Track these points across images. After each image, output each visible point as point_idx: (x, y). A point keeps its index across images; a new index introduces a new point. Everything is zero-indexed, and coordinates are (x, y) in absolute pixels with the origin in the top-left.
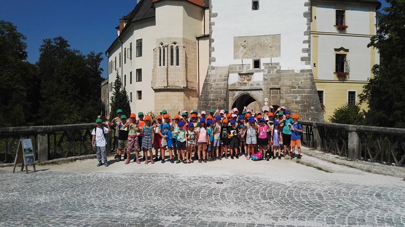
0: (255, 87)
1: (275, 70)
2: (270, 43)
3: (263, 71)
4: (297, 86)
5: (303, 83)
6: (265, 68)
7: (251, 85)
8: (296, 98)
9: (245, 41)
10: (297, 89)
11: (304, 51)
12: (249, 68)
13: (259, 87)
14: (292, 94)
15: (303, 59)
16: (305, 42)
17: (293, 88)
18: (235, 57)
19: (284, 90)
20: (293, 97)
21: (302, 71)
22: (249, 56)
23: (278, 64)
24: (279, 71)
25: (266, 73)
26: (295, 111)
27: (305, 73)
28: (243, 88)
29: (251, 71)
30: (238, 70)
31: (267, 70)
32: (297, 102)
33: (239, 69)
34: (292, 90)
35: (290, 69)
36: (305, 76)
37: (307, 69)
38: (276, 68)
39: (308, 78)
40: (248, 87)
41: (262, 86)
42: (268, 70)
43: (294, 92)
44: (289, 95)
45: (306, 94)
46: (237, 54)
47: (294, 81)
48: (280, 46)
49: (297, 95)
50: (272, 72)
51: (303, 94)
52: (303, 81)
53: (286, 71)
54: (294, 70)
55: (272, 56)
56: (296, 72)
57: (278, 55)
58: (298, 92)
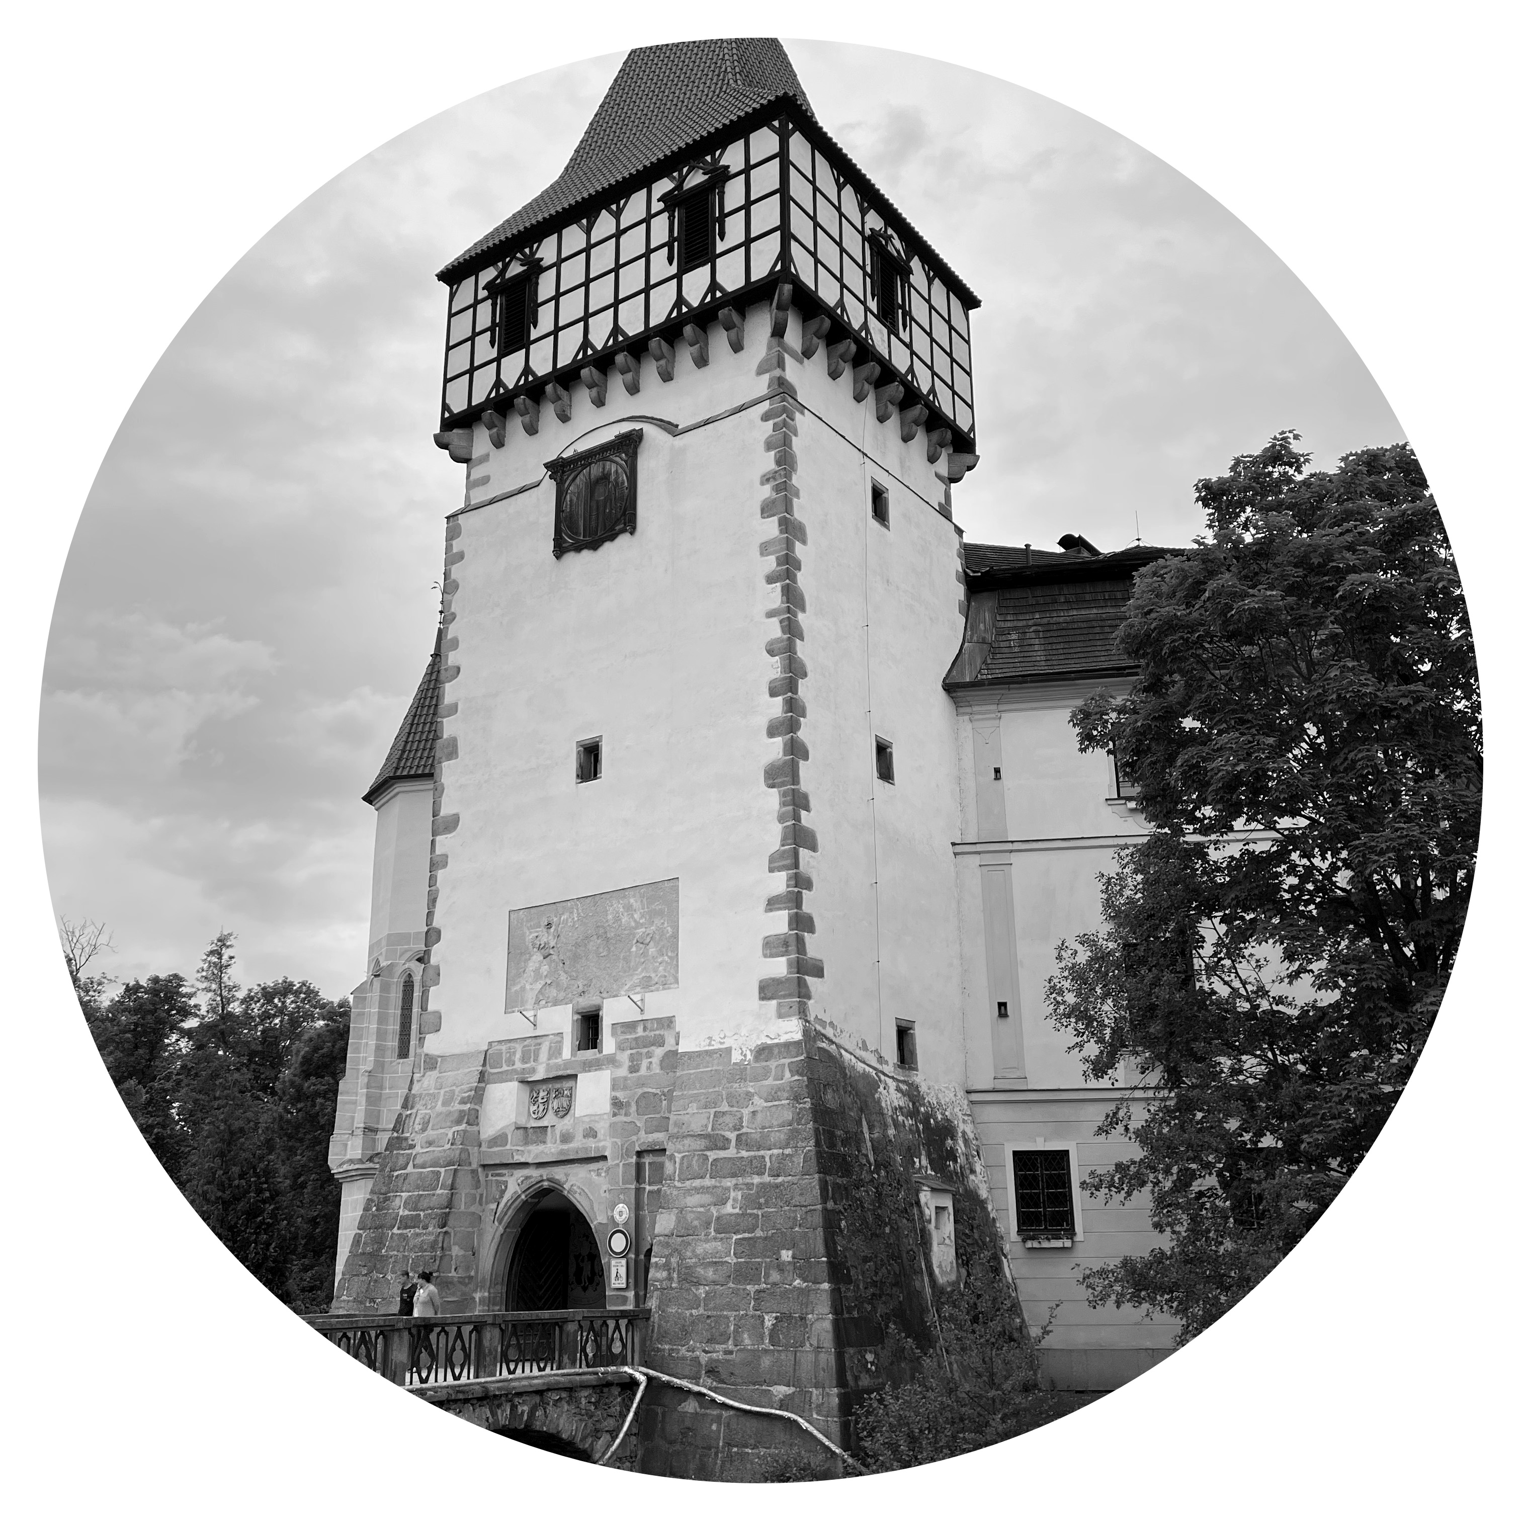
0: (579, 1145)
1: (659, 1052)
2: (638, 925)
3: (611, 1061)
4: (732, 1136)
5: (759, 1117)
6: (620, 1047)
7: (566, 1138)
8: (724, 1202)
9: (549, 925)
10: (731, 1152)
11: (772, 947)
12: (560, 1053)
13: (592, 1147)
14: (708, 1182)
15: (767, 990)
16: (773, 904)
17: (715, 1147)
18: (512, 1003)
19: (678, 1156)
20: (706, 1198)
21: (763, 1052)
22: (562, 995)
23: (668, 1022)
24: (672, 1060)
25: (623, 1072)
26: (710, 1273)
27: (773, 1064)
28: (533, 1153)
29: (567, 1064)
30: (518, 1065)
31: (624, 1057)
32: (725, 1227)
33: (524, 1060)
34: (712, 1155)
35: (717, 1046)
36: (770, 1082)
37: (784, 1039)
38: (662, 1044)
39: (779, 1089)
40: (550, 1150)
41: (606, 1144)
42: (632, 1058)
43: (717, 1170)
44: (697, 1183)
45: (767, 1179)
46: (517, 987)
47: (725, 1107)
48: (675, 936)
49: (729, 1183)
50: (644, 1063)
51: (756, 1180)
52: (759, 1103)
53: (699, 1054)
54: (729, 1050)
55: (647, 985)
56: (736, 1057)
57: (669, 981)
58: (737, 1169)
